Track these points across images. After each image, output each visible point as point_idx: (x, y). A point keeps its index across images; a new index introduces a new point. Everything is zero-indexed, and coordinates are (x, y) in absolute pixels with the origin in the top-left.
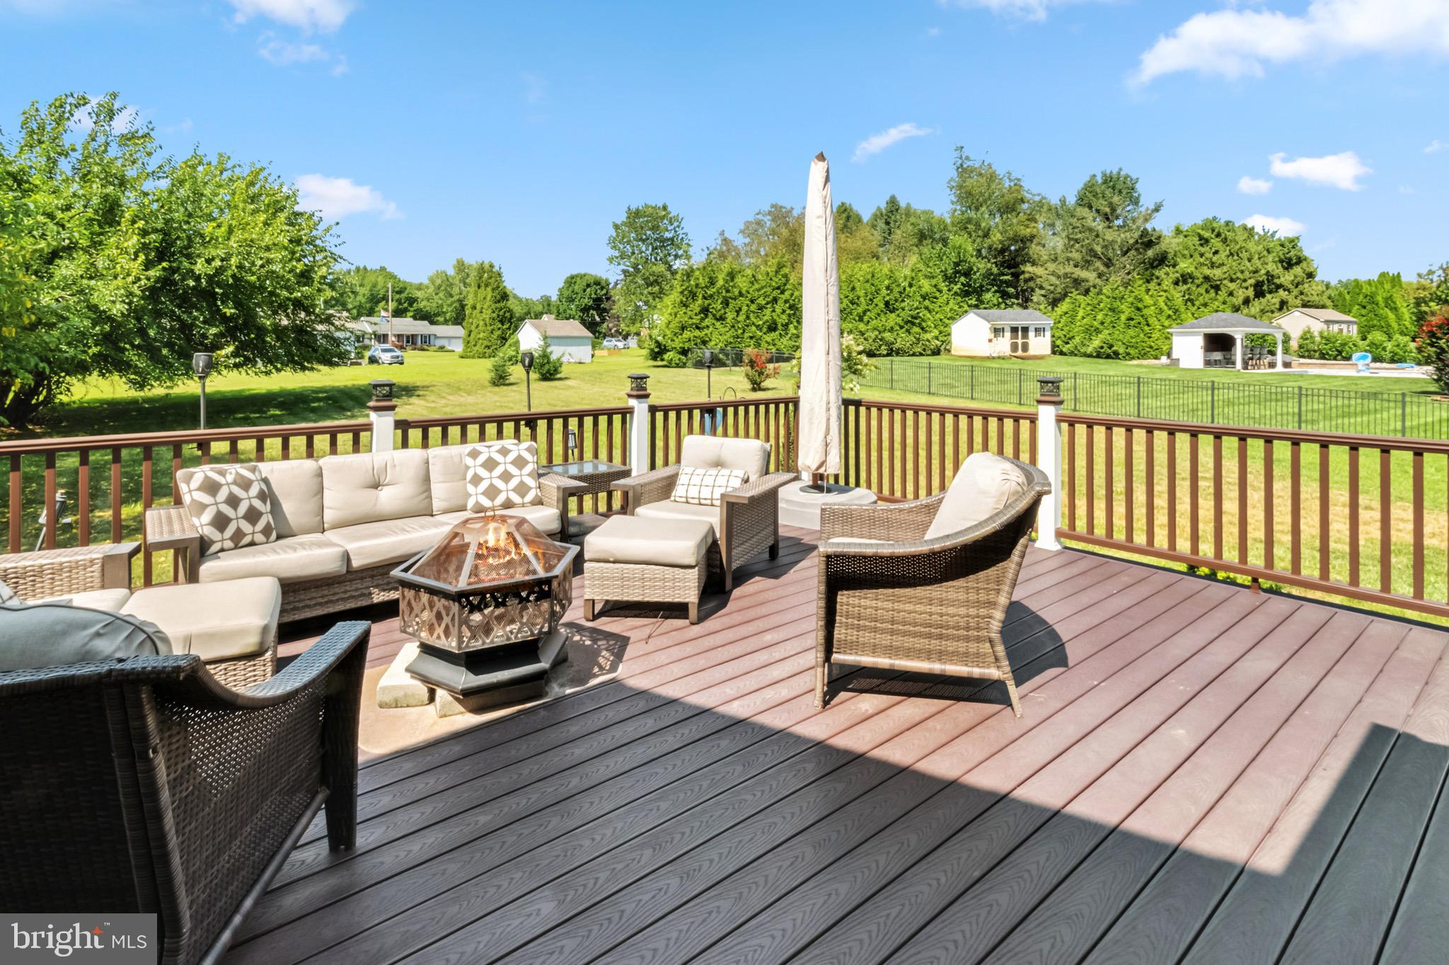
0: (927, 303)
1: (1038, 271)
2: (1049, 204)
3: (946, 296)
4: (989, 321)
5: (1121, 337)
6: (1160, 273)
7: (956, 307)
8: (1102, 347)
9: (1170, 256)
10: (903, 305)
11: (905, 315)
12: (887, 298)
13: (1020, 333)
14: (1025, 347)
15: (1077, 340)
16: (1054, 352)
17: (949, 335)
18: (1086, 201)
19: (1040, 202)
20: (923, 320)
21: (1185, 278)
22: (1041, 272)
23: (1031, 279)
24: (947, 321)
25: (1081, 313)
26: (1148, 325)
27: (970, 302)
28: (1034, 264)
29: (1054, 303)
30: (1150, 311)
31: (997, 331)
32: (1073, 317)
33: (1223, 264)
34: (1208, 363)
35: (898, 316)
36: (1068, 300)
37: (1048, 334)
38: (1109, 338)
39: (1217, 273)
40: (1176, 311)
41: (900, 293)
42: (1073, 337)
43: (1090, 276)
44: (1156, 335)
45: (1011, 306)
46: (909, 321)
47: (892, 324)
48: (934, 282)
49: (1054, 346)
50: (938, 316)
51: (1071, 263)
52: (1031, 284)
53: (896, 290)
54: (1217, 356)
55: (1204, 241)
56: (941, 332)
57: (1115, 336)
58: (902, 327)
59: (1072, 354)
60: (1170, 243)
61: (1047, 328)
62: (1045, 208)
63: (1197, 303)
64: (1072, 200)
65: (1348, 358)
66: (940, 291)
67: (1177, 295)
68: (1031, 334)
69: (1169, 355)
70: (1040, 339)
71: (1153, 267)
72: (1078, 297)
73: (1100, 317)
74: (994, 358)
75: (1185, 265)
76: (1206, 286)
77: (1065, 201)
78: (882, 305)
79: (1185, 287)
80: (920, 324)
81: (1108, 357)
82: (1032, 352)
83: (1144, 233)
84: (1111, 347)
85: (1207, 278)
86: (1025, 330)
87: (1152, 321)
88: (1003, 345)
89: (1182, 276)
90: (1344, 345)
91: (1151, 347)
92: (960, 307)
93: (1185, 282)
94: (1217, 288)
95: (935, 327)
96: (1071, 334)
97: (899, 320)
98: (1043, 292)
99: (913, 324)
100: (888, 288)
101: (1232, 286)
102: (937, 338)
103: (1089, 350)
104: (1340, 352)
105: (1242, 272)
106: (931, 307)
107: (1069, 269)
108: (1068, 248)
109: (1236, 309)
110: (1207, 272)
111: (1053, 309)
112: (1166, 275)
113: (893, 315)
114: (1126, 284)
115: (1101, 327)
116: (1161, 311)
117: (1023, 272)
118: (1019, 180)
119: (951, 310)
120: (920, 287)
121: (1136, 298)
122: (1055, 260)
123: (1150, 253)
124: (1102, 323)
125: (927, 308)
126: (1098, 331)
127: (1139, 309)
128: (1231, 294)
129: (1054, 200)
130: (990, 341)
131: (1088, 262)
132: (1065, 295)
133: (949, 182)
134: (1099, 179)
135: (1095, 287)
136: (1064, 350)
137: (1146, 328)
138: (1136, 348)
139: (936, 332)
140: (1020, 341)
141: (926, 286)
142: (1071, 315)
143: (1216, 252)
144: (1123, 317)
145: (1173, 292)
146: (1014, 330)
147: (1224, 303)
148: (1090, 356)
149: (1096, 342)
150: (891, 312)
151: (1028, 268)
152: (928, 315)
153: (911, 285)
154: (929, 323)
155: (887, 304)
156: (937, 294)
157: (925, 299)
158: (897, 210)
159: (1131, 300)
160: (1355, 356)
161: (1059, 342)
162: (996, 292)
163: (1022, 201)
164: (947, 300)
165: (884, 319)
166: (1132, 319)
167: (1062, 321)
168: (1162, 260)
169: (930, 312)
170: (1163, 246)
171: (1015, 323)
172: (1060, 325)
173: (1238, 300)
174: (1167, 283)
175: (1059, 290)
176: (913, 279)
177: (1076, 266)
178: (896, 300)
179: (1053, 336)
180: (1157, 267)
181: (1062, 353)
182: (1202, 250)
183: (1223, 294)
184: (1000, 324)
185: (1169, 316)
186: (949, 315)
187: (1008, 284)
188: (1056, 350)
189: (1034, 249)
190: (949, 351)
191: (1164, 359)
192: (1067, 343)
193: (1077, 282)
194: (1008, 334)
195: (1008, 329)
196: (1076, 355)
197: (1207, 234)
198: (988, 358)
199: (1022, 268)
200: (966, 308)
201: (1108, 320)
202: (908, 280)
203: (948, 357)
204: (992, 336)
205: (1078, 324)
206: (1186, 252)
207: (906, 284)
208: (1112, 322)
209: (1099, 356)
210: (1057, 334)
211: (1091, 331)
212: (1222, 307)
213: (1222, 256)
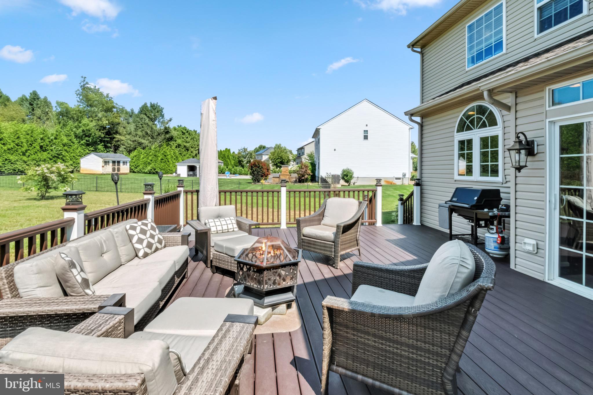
0: (66, 148)
1: (122, 138)
2: (126, 110)
3: (76, 146)
4: (102, 158)
5: (159, 166)
6: (171, 143)
7: (82, 151)
8: (151, 170)
9: (174, 138)
10: (51, 148)
11: (54, 153)
12: (42, 144)
13: (116, 164)
14: (119, 170)
15: (141, 167)
16: (130, 172)
17: (79, 163)
18: (144, 112)
19: (122, 109)
20: (64, 156)
21: (179, 146)
22: (123, 138)
23: (118, 141)
24: (77, 157)
25: (142, 156)
26: (168, 162)
27: (90, 149)
28: (120, 134)
29: (130, 152)
30: (169, 157)
31: (106, 163)
32: (139, 157)
33: (189, 142)
34: (188, 175)
35: (48, 153)
36: (136, 151)
37: (128, 164)
38: (154, 166)
39: (188, 145)
40: (177, 157)
41: (50, 142)
42: (139, 166)
43: (145, 142)
44: (171, 165)
45: (109, 152)
46: (55, 156)
47: (45, 157)
48: (70, 138)
49: (131, 169)
50: (72, 154)
51: (138, 136)
52: (119, 143)
53: (47, 140)
54: (191, 173)
55: (184, 133)
56: (74, 162)
57: (157, 166)
58: (51, 159)
59: (138, 172)
60: (174, 133)
61: (128, 162)
62: (124, 112)
63: (182, 155)
64: (136, 111)
65: (224, 173)
66: (74, 143)
67: (177, 151)
68: (121, 164)
69: (176, 172)
70: (125, 166)
71: (168, 141)
72: (141, 150)
73: (150, 158)
74: (104, 174)
75: (179, 141)
76: (184, 149)
77: (133, 110)
78: (38, 148)
79: (179, 149)
80: (62, 158)
81: (154, 173)
82: (121, 172)
83: (166, 128)
84: (155, 169)
85: (185, 146)
86: (119, 162)
87: (170, 160)
88: (109, 169)
89: (178, 145)
90: (222, 169)
91: (170, 170)
92: (84, 151)
93: (179, 147)
94: (188, 150)
95: (71, 160)
96: (138, 164)
97: (49, 156)
98: (124, 147)
99: (58, 158)
100: (42, 139)
101: (192, 149)
102: (72, 165)
103: (146, 171)
104: (222, 171)
105: (195, 145)
106: (68, 150)
107: (137, 138)
108: (136, 130)
109: (193, 157)
110: (185, 144)
111: (129, 154)
112: (173, 144)
113: (45, 153)
114: (160, 146)
115: (151, 162)
116: (172, 157)
117: (114, 138)
118: (112, 98)
119: (80, 152)
120: (61, 140)
121: (164, 152)
122: (130, 134)
123: (168, 136)
124: (151, 160)
125: (66, 150)
126: (149, 164)
127: (165, 156)
128: (192, 152)
129: (129, 110)
130: (103, 167)
131: (144, 136)
132: (135, 149)
133: (76, 91)
134: (149, 105)
135: (147, 146)
136: (135, 171)
137: (168, 163)
138: (165, 170)
139: (71, 162)
140: (116, 167)
141: (65, 140)
142: (138, 157)
143: (187, 138)
144: (159, 159)
145: (176, 150)
146: (114, 162)
147: (190, 155)
148: (146, 173)
149: (149, 168)
150: (44, 151)
151: (118, 136)
152: (67, 154)
153: (56, 139)
154: (68, 158)
155: (41, 147)
156: (72, 144)
157: (64, 146)
158: (38, 99)
159: (162, 152)
160: (226, 172)
161: (133, 168)
162: (103, 145)
163: (114, 107)
164: (77, 147)
165: (39, 155)
166: (163, 159)
167: (134, 159)
168: (171, 139)
169: (67, 152)
170: (172, 134)
171: (114, 159)
172: (133, 161)
173: (194, 155)
174: (174, 147)
175: (132, 146)
176: (57, 135)
177: (140, 138)
178: (47, 146)
179: (130, 165)
180: (170, 141)
181: (134, 172)
182: (183, 136)
183: (189, 152)
184: (107, 159)
185: (175, 159)
186: (79, 154)
187: (108, 142)
188: (132, 171)
189: (121, 129)
190: (79, 171)
191: (174, 174)
192: (136, 168)
193: (140, 144)
194: (111, 164)
195: (111, 162)
196: (140, 173)
197: (184, 131)
198: (102, 174)
199: (115, 136)
200: (87, 151)
201: (154, 159)
202: (54, 136)
203: (79, 174)
204: (104, 165)
205: (141, 160)
206: (178, 137)
207: (53, 138)
208: (155, 160)
209: (150, 173)
210: (131, 164)
211: (147, 164)
212: (189, 156)
213: (189, 139)
